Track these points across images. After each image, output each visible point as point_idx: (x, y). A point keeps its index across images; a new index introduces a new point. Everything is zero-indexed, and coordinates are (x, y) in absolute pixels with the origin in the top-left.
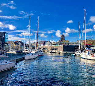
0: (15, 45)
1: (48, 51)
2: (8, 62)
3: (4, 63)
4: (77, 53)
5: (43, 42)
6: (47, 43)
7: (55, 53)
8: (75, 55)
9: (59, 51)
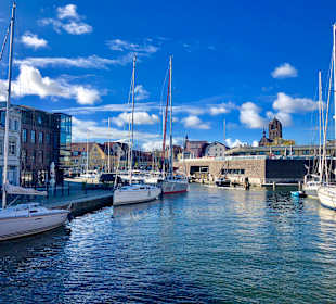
0: (103, 156)
1: (211, 179)
2: (42, 210)
3: (26, 213)
4: (311, 188)
5: (200, 146)
6: (212, 150)
7: (235, 184)
8: (304, 196)
9: (247, 179)
